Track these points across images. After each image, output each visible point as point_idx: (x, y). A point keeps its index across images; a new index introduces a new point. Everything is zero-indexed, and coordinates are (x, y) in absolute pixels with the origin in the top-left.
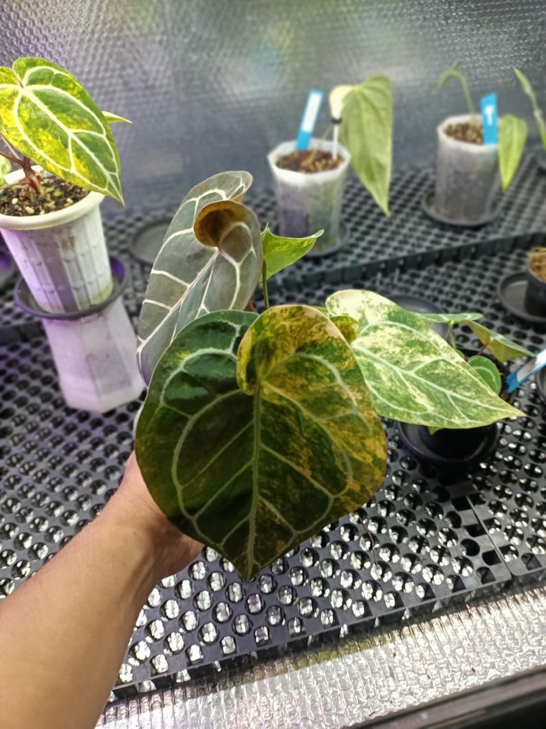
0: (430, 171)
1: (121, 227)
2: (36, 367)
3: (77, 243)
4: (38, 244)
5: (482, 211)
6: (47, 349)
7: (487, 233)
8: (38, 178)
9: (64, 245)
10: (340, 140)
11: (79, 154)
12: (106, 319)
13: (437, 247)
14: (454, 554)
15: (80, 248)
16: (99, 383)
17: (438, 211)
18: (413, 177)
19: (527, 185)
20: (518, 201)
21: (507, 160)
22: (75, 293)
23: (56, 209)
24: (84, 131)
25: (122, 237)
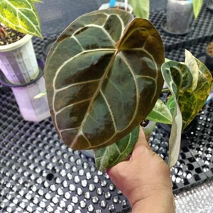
0: (163, 11)
1: (38, 43)
2: (9, 105)
3: (23, 55)
4: (7, 57)
5: (185, 29)
6: (13, 97)
7: (188, 37)
8: (4, 28)
9: (18, 57)
10: (128, 3)
11: (22, 18)
12: (38, 85)
13: (169, 44)
14: (184, 170)
15: (25, 57)
16: (37, 111)
17: (168, 29)
18: (156, 15)
19: (203, 16)
20: (200, 23)
21: (196, 7)
22: (24, 76)
23: (14, 42)
24: (23, 8)
25: (39, 47)
